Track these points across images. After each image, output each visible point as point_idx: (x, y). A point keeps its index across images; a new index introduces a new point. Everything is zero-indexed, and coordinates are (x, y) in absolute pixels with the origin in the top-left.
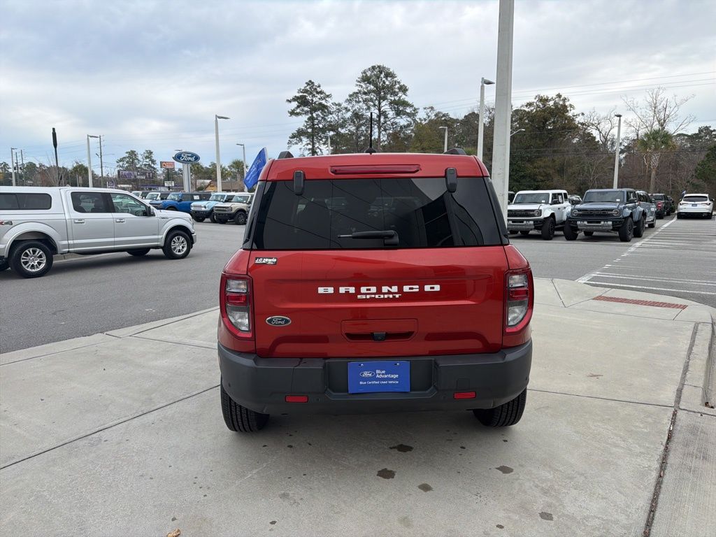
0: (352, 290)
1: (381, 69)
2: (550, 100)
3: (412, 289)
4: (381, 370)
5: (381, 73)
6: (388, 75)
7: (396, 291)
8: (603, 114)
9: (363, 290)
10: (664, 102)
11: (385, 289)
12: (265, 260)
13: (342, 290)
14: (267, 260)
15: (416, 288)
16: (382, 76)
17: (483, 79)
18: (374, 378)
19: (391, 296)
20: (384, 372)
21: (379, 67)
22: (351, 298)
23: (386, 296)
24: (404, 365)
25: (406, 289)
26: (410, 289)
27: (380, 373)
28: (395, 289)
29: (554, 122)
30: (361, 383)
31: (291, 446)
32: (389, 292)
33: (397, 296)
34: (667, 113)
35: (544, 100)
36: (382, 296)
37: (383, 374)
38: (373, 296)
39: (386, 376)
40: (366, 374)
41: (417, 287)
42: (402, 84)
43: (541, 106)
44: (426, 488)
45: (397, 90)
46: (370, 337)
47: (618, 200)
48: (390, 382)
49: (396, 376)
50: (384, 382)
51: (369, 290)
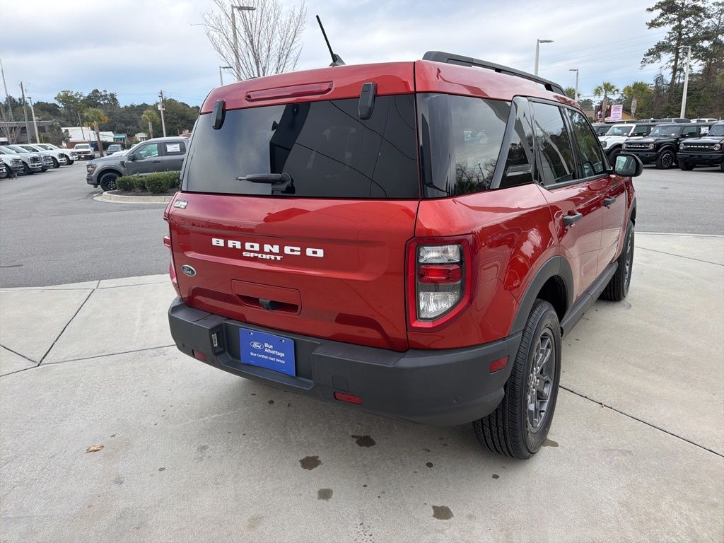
0: (238, 245)
3: (293, 251)
4: (270, 344)
7: (278, 252)
9: (248, 246)
11: (267, 248)
13: (231, 244)
14: (181, 203)
15: (297, 251)
18: (262, 351)
19: (273, 257)
20: (271, 347)
22: (237, 254)
23: (268, 257)
24: (289, 343)
25: (287, 250)
26: (291, 250)
27: (268, 348)
28: (276, 249)
30: (252, 354)
32: (271, 253)
33: (279, 258)
36: (264, 256)
37: (271, 349)
38: (256, 255)
39: (273, 352)
40: (256, 345)
41: (299, 249)
46: (256, 302)
48: (277, 360)
49: (283, 355)
50: (272, 359)
51: (252, 247)
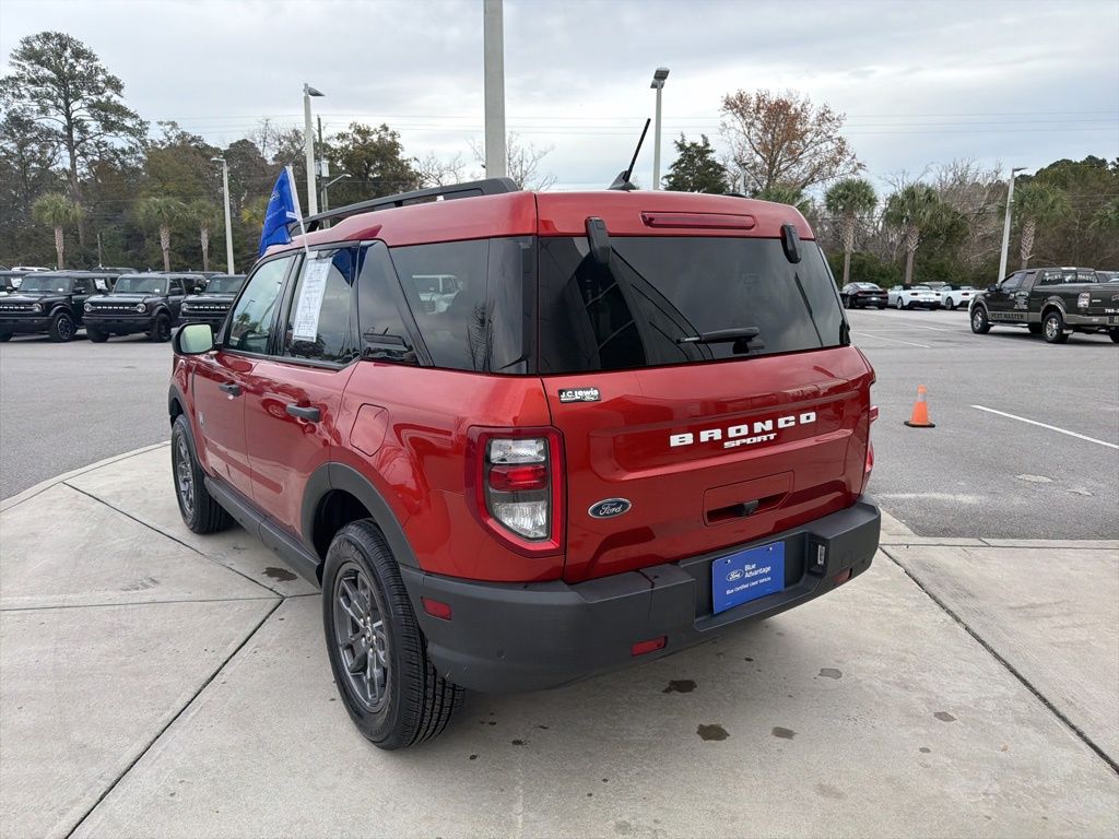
0: (717, 434)
1: (64, 42)
2: (373, 133)
3: (788, 422)
4: (751, 564)
5: (66, 49)
6: (79, 54)
7: (771, 428)
8: (445, 162)
9: (732, 432)
10: (519, 153)
11: (758, 427)
12: (579, 395)
13: (704, 436)
14: (581, 393)
15: (792, 421)
16: (68, 53)
19: (765, 438)
20: (754, 566)
21: (58, 36)
22: (715, 447)
23: (759, 439)
24: (776, 548)
25: (782, 423)
26: (785, 422)
27: (750, 570)
28: (769, 425)
29: (380, 168)
30: (728, 592)
32: (764, 432)
33: (772, 436)
34: (524, 168)
35: (364, 133)
36: (754, 440)
37: (753, 570)
38: (744, 441)
39: (756, 573)
40: (734, 576)
41: (793, 418)
42: (110, 74)
43: (361, 141)
45: (101, 85)
46: (737, 511)
48: (761, 581)
49: (769, 569)
50: (754, 584)
51: (738, 431)
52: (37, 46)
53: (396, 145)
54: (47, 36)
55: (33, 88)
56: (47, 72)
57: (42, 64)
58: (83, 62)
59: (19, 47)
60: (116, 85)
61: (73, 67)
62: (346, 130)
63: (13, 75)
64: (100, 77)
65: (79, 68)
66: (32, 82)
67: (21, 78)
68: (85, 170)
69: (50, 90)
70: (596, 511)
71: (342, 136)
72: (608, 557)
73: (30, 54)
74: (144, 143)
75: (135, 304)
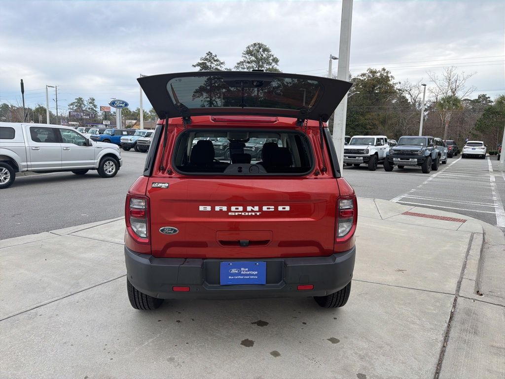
0: (225, 208)
1: (260, 46)
2: (378, 72)
3: (269, 208)
4: (245, 268)
5: (260, 49)
6: (265, 50)
7: (258, 210)
8: (414, 83)
9: (233, 208)
10: (455, 77)
11: (249, 208)
12: (160, 185)
13: (217, 208)
14: (161, 184)
15: (272, 208)
16: (261, 50)
17: (331, 55)
18: (239, 274)
19: (253, 214)
20: (247, 269)
21: (259, 44)
22: (223, 214)
23: (250, 214)
24: (262, 265)
25: (265, 208)
26: (268, 208)
27: (244, 270)
28: (256, 208)
29: (380, 88)
30: (230, 277)
31: (179, 321)
32: (252, 211)
33: (258, 214)
34: (457, 84)
35: (373, 72)
36: (247, 214)
37: (246, 271)
38: (240, 213)
39: (248, 273)
40: (234, 271)
41: (273, 207)
42: (275, 57)
43: (371, 76)
44: (275, 354)
45: (271, 61)
46: (237, 243)
47: (422, 144)
48: (251, 277)
49: (256, 273)
50: (247, 277)
51: (237, 209)
52: (251, 49)
53: (388, 77)
54: (255, 44)
55: (248, 65)
56: (253, 58)
57: (252, 55)
58: (266, 53)
59: (245, 50)
60: (276, 61)
61: (262, 55)
62: (365, 72)
63: (242, 61)
64: (272, 58)
65: (264, 56)
66: (248, 62)
67: (245, 61)
68: (262, 96)
69: (253, 65)
70: (162, 230)
71: (363, 75)
72: (172, 251)
73: (249, 52)
74: (283, 84)
75: (252, 147)
